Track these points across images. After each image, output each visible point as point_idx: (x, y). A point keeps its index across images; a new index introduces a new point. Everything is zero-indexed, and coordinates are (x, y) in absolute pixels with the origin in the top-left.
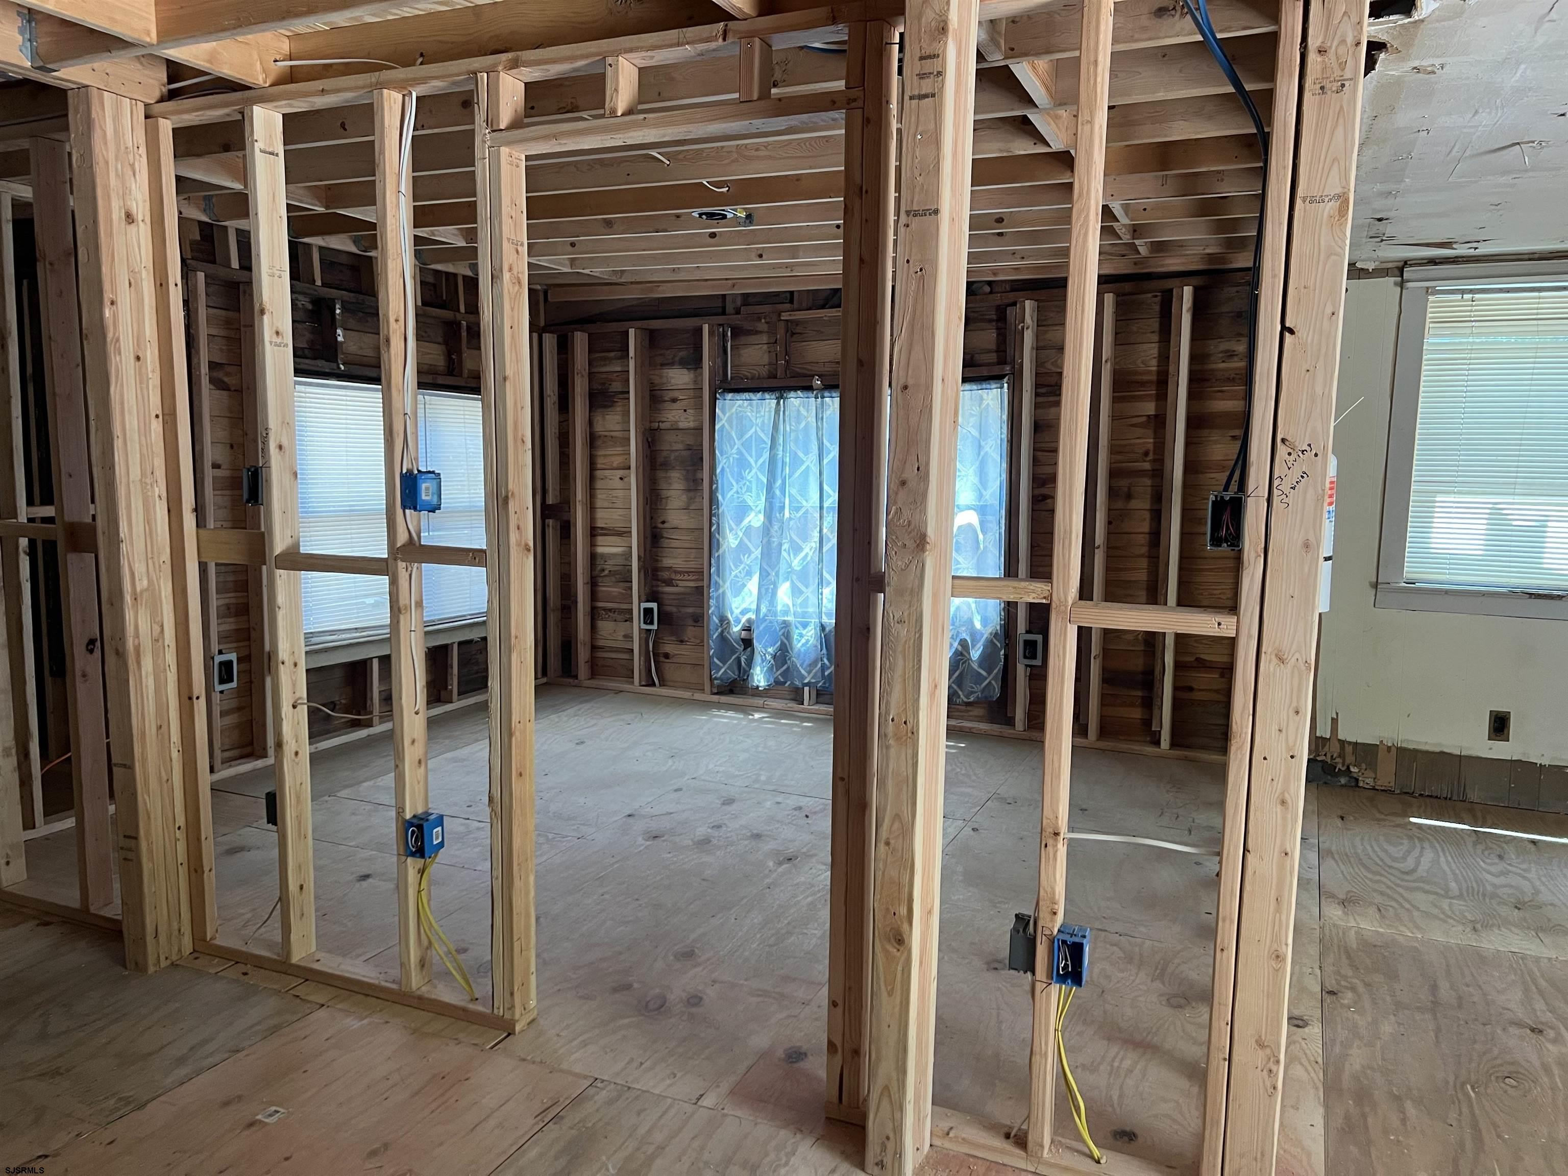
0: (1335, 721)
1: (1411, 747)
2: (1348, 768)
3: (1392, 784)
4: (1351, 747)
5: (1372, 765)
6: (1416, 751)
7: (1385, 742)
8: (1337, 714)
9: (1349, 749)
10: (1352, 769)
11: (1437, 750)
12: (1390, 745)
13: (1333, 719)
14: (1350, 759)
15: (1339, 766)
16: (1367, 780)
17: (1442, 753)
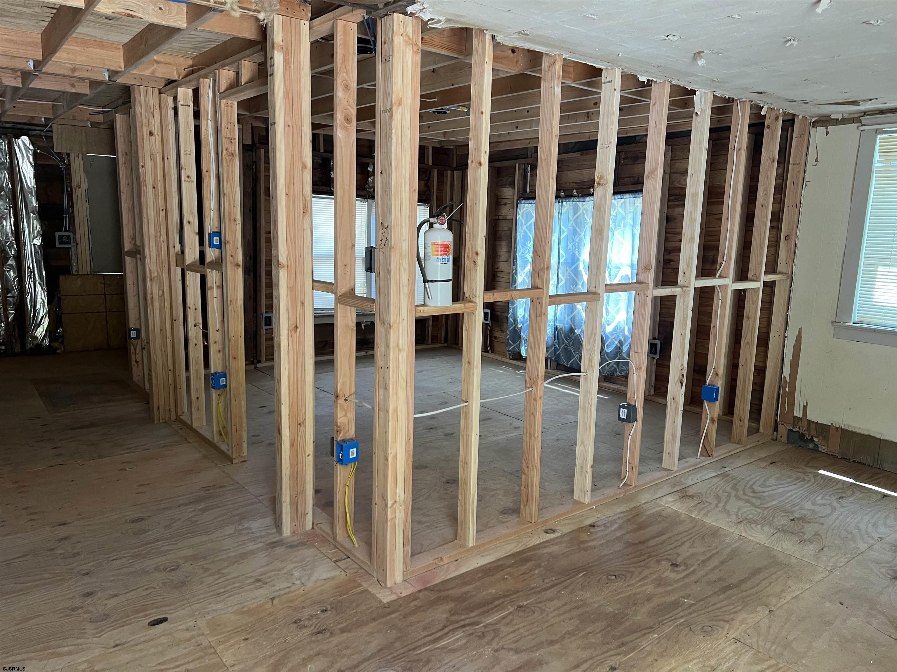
0: (805, 407)
1: (850, 429)
2: (812, 437)
3: (837, 452)
4: (814, 425)
5: (826, 438)
6: (853, 433)
7: (834, 424)
8: (807, 403)
9: (813, 426)
10: (815, 439)
11: (866, 433)
12: (837, 426)
13: (804, 406)
14: (813, 432)
15: (807, 436)
16: (823, 448)
17: (869, 436)
